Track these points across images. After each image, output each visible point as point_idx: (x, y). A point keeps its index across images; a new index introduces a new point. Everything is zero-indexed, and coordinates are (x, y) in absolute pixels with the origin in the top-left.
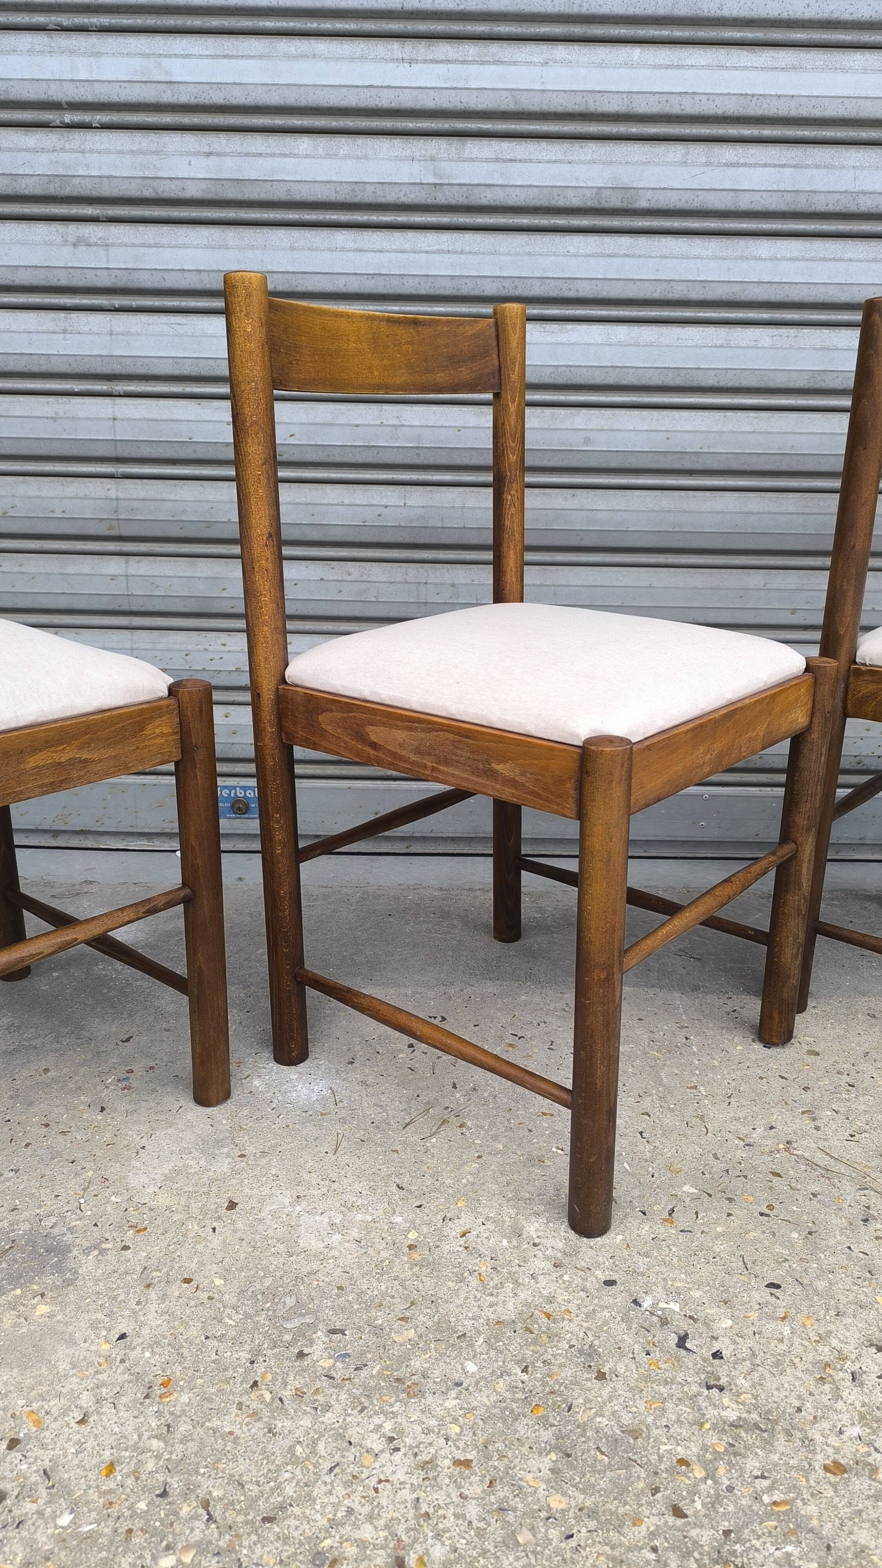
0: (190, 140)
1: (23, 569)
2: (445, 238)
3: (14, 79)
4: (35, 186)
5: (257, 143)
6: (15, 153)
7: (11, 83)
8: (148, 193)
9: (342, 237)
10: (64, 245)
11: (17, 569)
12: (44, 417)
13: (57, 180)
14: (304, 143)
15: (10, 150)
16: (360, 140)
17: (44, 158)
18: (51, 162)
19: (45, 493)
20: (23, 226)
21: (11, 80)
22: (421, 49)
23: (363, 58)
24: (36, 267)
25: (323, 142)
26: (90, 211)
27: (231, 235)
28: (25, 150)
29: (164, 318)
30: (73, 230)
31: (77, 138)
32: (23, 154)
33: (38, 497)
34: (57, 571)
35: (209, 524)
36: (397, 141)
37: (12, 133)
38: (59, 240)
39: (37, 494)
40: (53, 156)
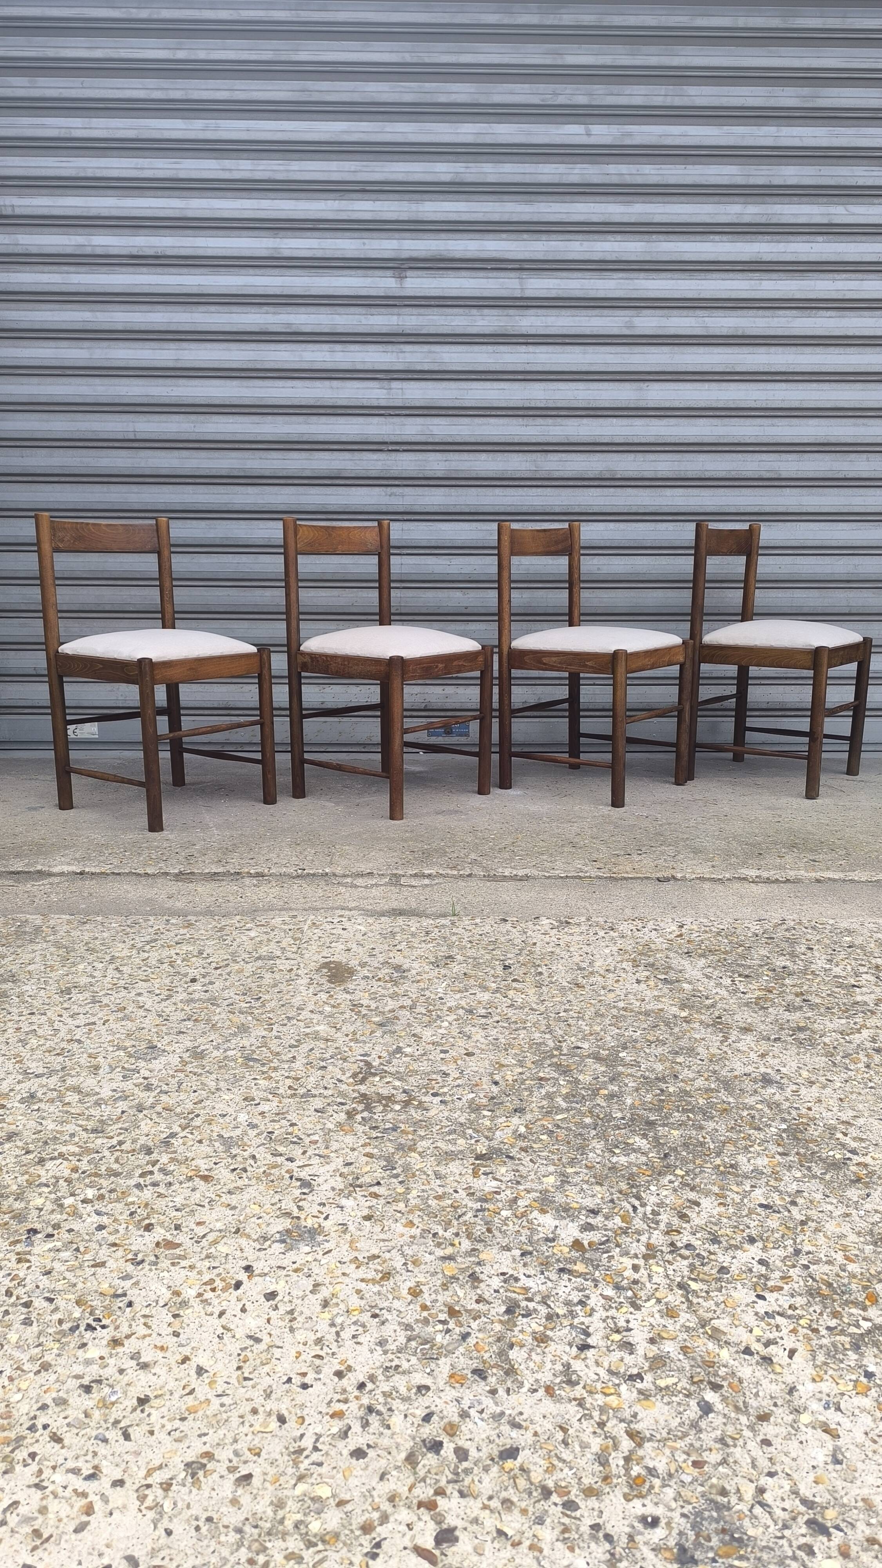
0: (438, 455)
2: (539, 490)
5: (465, 456)
9: (497, 491)
14: (484, 456)
16: (506, 454)
17: (380, 463)
22: (530, 421)
23: (508, 425)
25: (491, 455)
26: (397, 482)
27: (453, 491)
29: (424, 524)
31: (394, 455)
35: (439, 607)
37: (368, 453)
38: (384, 494)
40: (385, 462)
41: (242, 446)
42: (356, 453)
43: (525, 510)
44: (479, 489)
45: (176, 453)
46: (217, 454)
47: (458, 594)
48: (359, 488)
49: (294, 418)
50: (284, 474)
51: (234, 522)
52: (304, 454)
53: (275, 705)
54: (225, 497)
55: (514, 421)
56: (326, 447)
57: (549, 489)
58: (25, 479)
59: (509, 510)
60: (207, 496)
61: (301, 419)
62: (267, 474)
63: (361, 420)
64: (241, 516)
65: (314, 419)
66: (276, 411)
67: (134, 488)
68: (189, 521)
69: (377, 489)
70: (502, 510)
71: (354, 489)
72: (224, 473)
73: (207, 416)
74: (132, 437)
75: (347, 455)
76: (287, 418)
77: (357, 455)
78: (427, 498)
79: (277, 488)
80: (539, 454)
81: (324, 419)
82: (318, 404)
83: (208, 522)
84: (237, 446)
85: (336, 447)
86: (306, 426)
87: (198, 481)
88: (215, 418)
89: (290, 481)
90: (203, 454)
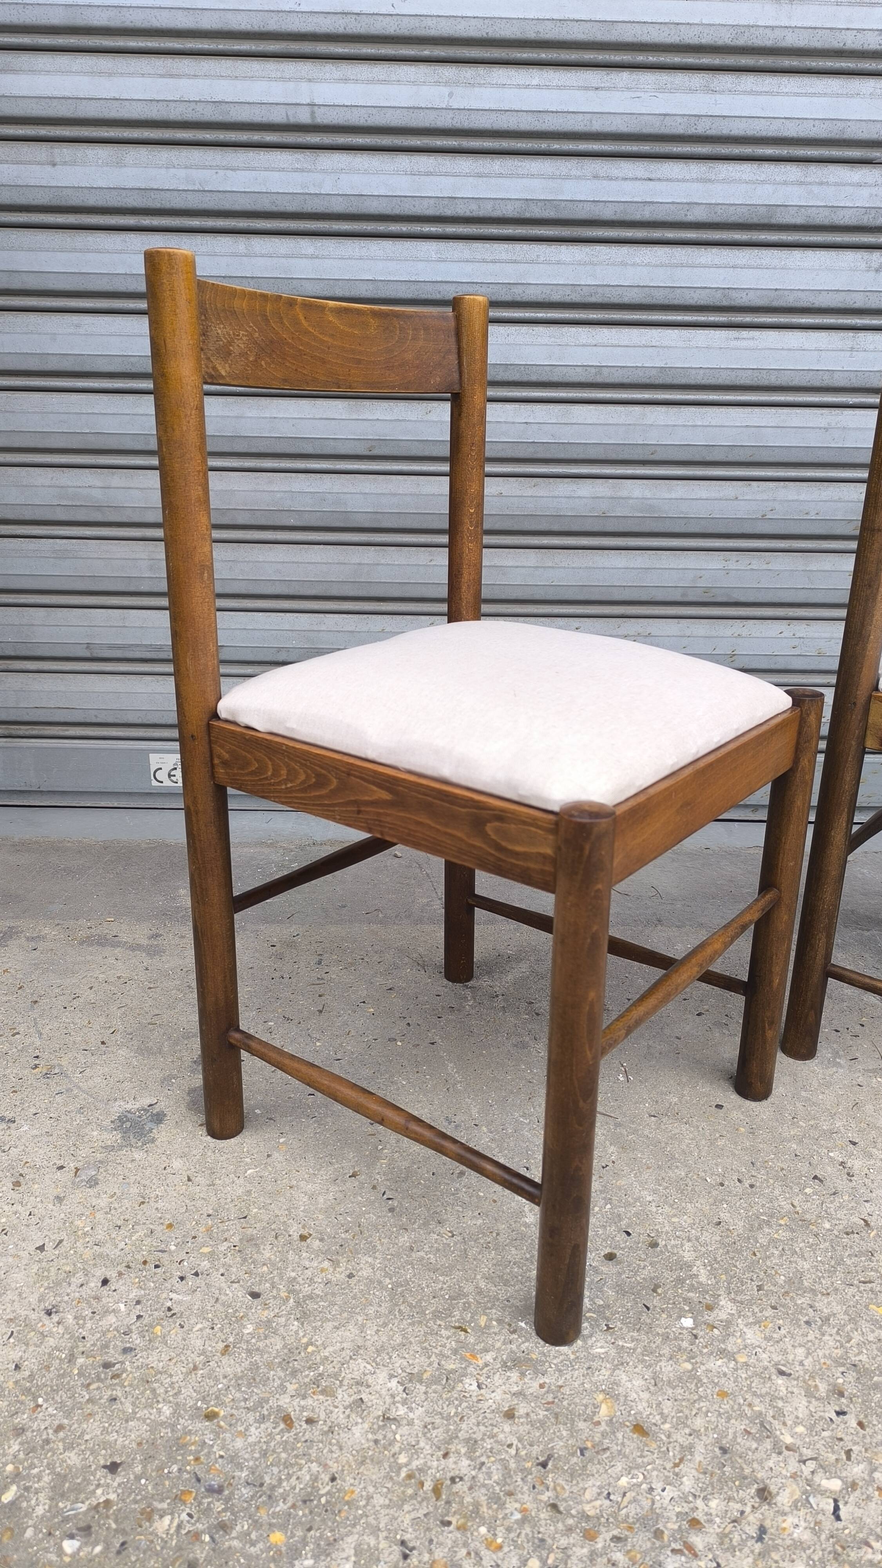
1: (770, 567)
3: (853, 120)
4: (850, 218)
6: (841, 188)
7: (849, 124)
10: (868, 271)
11: (765, 567)
12: (817, 428)
13: (873, 211)
15: (836, 184)
17: (865, 192)
18: (871, 195)
19: (802, 497)
21: (849, 120)
24: (838, 291)
28: (850, 185)
32: (847, 188)
33: (797, 501)
34: (801, 568)
37: (839, 168)
38: (863, 266)
39: (796, 497)
40: (874, 190)
41: (556, 146)
42: (813, 168)
45: (404, 161)
46: (497, 164)
48: (810, 253)
50: (646, 214)
51: (524, 329)
52: (695, 169)
54: (510, 268)
56: (748, 150)
58: (60, 219)
60: (469, 268)
61: (697, 79)
62: (608, 214)
63: (834, 84)
64: (541, 315)
65: (727, 80)
66: (640, 58)
67: (306, 245)
71: (797, 253)
72: (509, 211)
73: (481, 70)
74: (304, 117)
75: (793, 171)
76: (664, 77)
77: (815, 172)
79: (625, 250)
81: (749, 81)
82: (741, 42)
84: (543, 145)
85: (769, 151)
86: (708, 98)
87: (451, 229)
88: (500, 74)
89: (657, 234)
90: (465, 164)
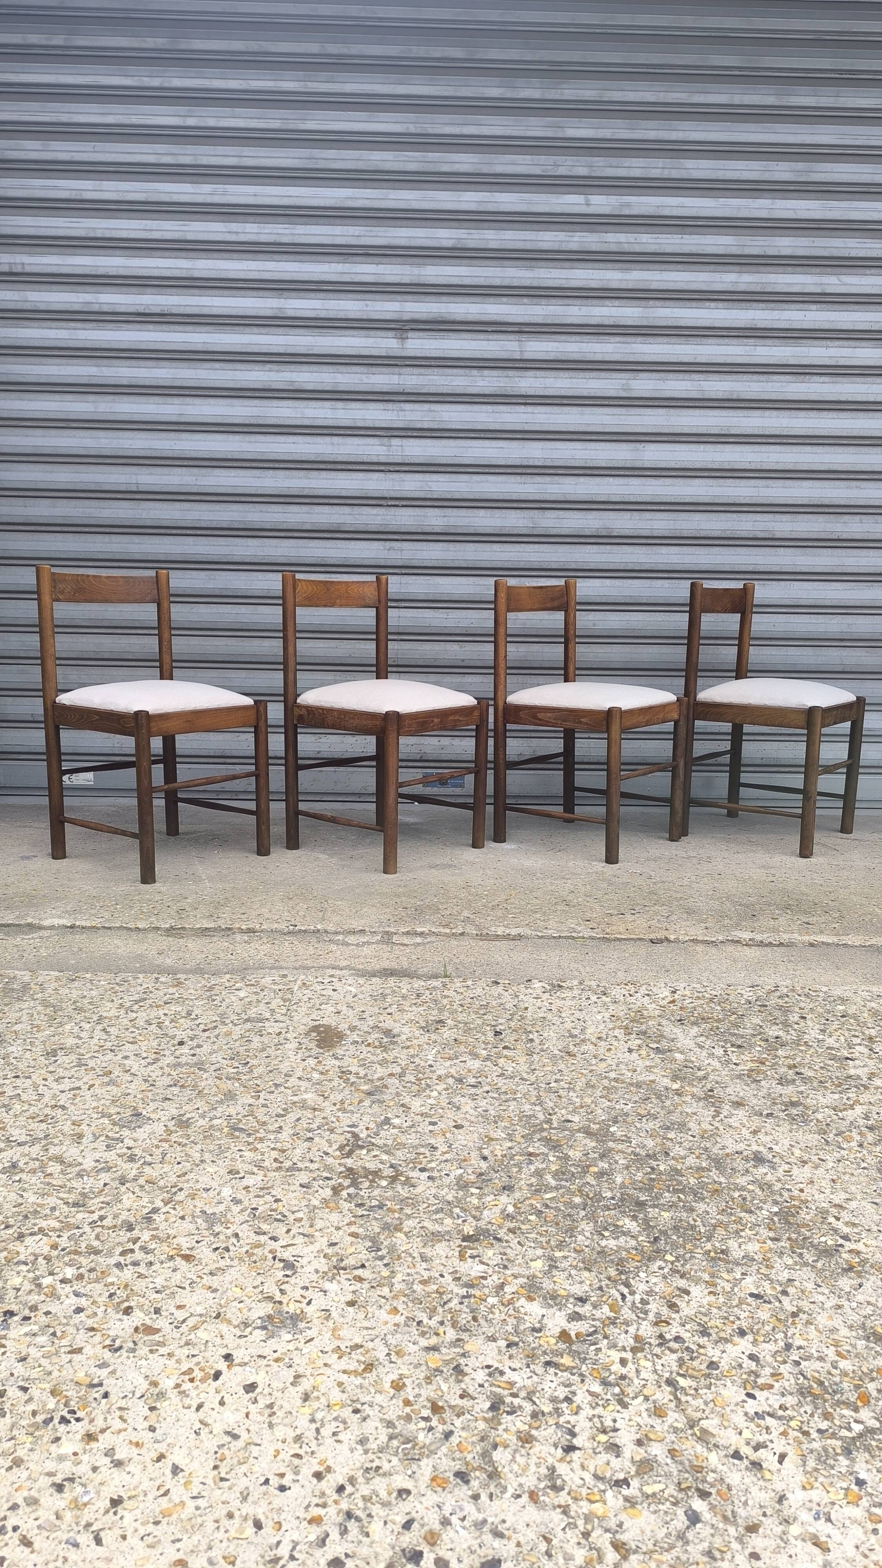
0: (437, 511)
2: (536, 546)
5: (463, 512)
8: (419, 530)
9: (495, 546)
14: (482, 512)
16: (504, 511)
17: (379, 518)
20: (369, 542)
22: (528, 479)
23: (506, 482)
25: (489, 511)
26: (395, 537)
27: (451, 546)
28: (373, 515)
29: (422, 577)
30: (388, 544)
31: (393, 510)
35: (435, 660)
36: (518, 511)
41: (243, 499)
42: (356, 508)
43: (521, 565)
44: (477, 545)
45: (177, 505)
46: (218, 506)
47: (455, 647)
48: (358, 542)
49: (295, 473)
50: (285, 527)
51: (234, 573)
52: (304, 508)
53: (271, 754)
55: (512, 478)
56: (326, 501)
57: (546, 546)
58: (28, 528)
59: (506, 565)
60: (207, 548)
61: (302, 473)
62: (268, 526)
63: (361, 475)
64: (241, 567)
65: (315, 474)
66: (277, 465)
67: (135, 538)
68: (189, 572)
69: (376, 543)
70: (499, 565)
71: (353, 542)
72: (224, 525)
73: (209, 470)
74: (134, 489)
75: (347, 509)
76: (287, 472)
77: (357, 510)
78: (425, 553)
79: (276, 540)
80: (536, 511)
81: (324, 474)
82: (319, 459)
83: (208, 573)
84: (238, 499)
85: (336, 501)
86: (307, 481)
87: (199, 532)
88: (217, 471)
89: (290, 534)
90: (204, 506)
